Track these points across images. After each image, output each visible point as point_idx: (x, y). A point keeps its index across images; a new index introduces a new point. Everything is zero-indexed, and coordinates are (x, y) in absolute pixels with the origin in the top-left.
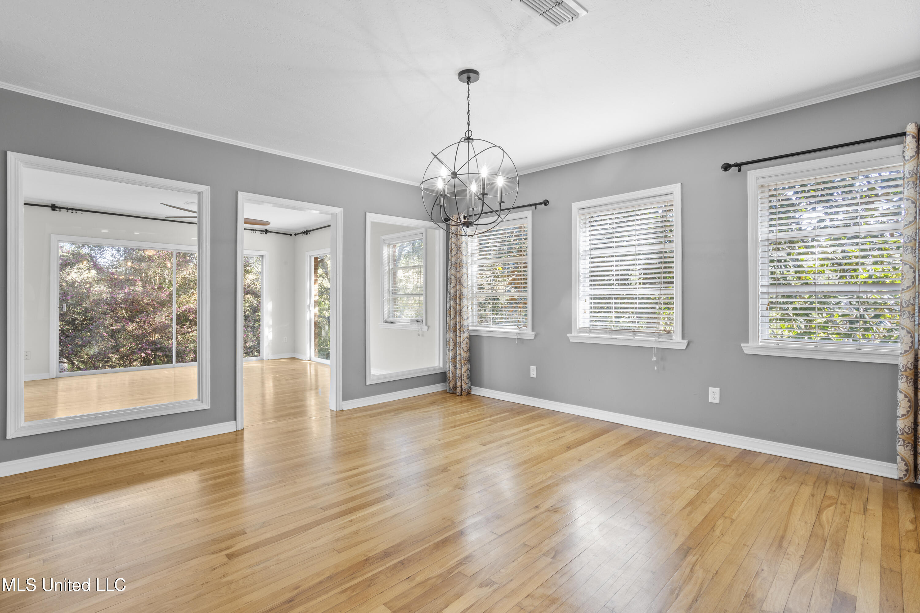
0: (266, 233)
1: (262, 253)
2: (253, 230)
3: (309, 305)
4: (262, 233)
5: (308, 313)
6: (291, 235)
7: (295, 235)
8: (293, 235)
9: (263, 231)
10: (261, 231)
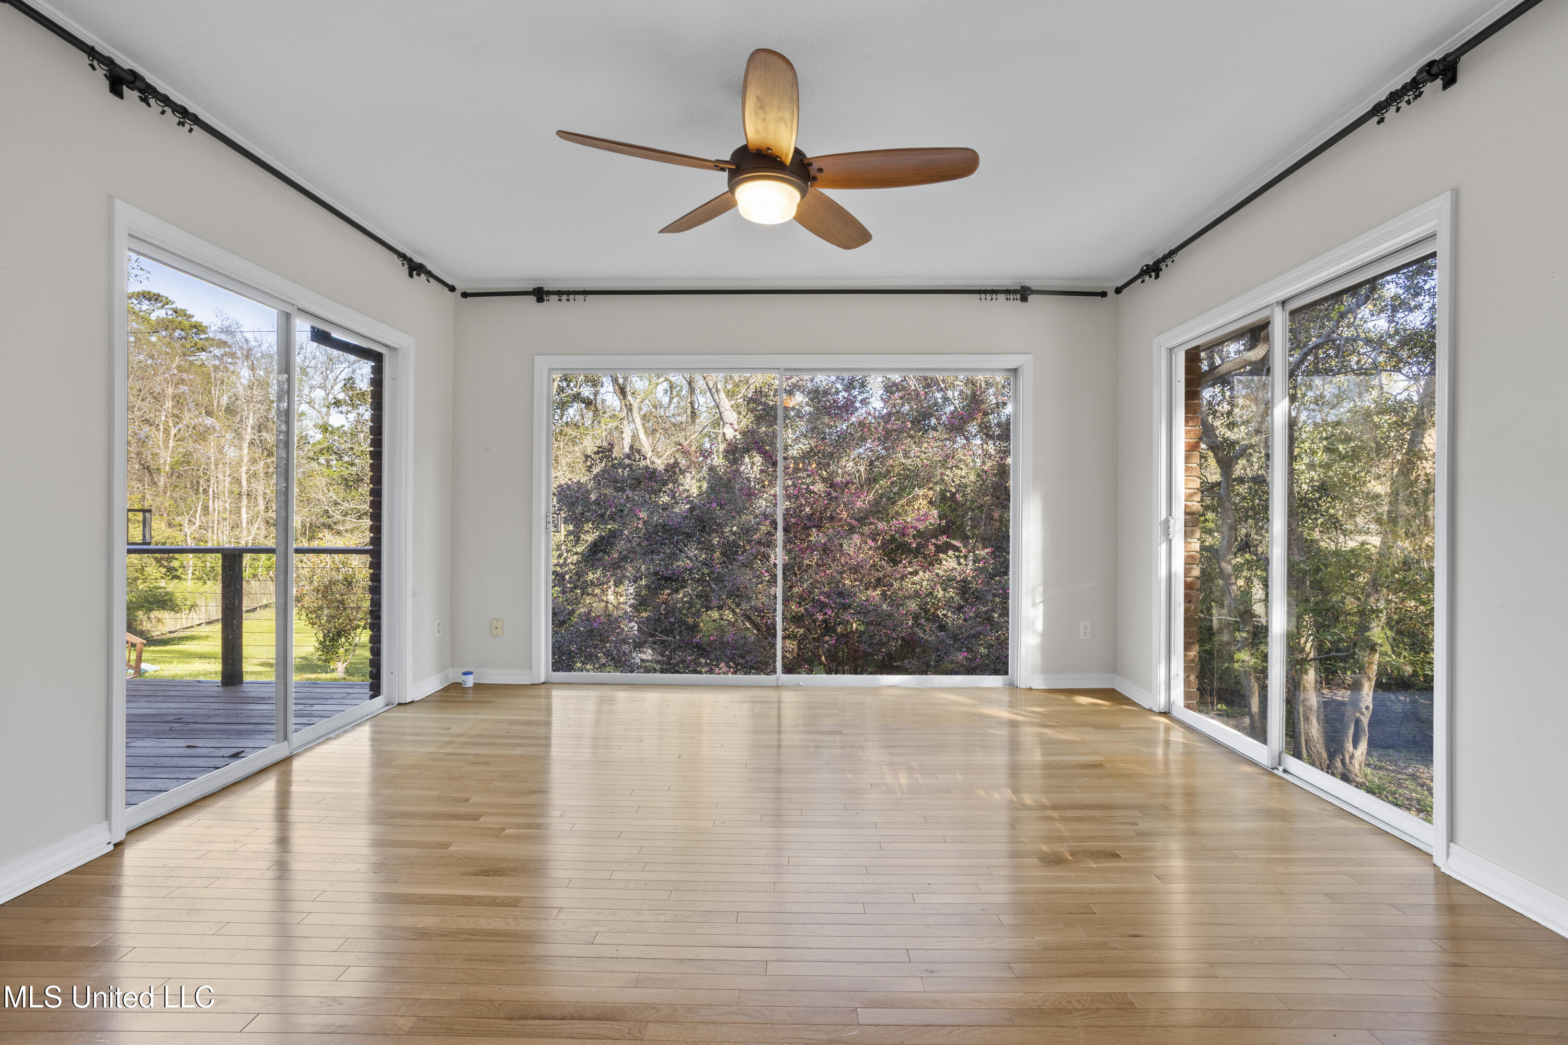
0: (1024, 299)
1: (1011, 362)
2: (985, 292)
3: (1167, 522)
4: (1012, 297)
5: (1163, 548)
6: (1103, 294)
7: (1118, 291)
8: (1111, 293)
9: (1015, 292)
10: (1008, 292)
